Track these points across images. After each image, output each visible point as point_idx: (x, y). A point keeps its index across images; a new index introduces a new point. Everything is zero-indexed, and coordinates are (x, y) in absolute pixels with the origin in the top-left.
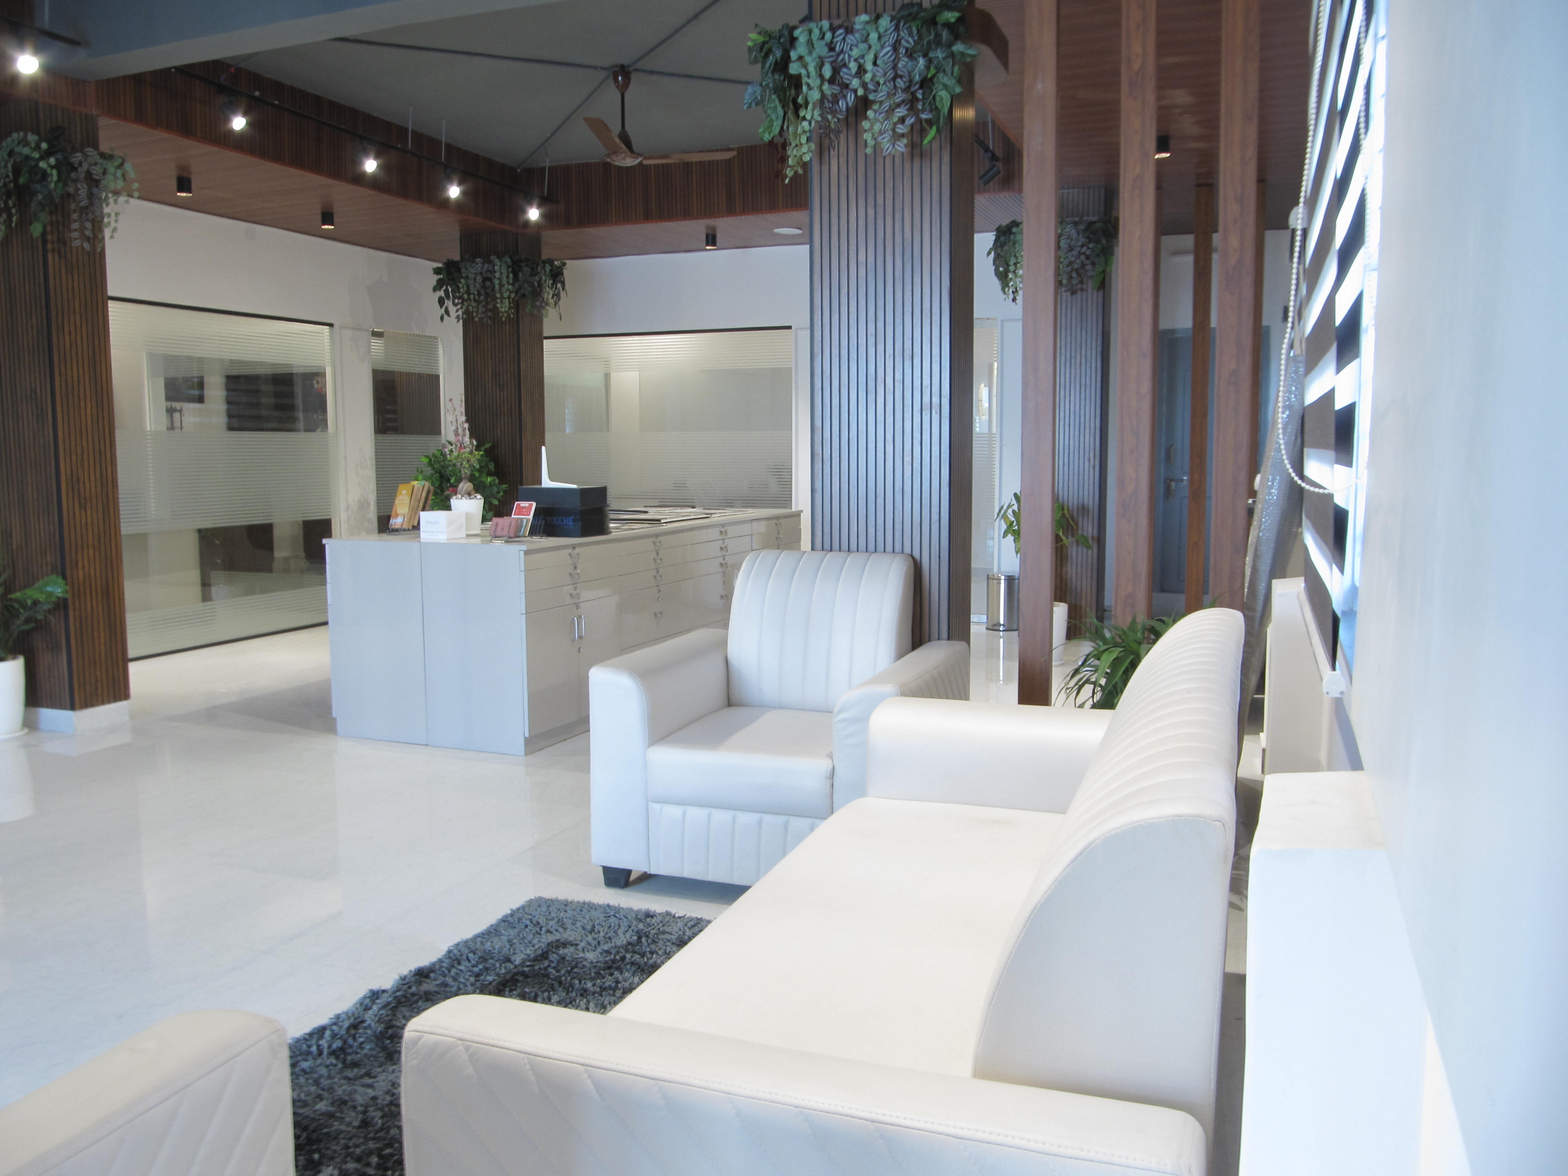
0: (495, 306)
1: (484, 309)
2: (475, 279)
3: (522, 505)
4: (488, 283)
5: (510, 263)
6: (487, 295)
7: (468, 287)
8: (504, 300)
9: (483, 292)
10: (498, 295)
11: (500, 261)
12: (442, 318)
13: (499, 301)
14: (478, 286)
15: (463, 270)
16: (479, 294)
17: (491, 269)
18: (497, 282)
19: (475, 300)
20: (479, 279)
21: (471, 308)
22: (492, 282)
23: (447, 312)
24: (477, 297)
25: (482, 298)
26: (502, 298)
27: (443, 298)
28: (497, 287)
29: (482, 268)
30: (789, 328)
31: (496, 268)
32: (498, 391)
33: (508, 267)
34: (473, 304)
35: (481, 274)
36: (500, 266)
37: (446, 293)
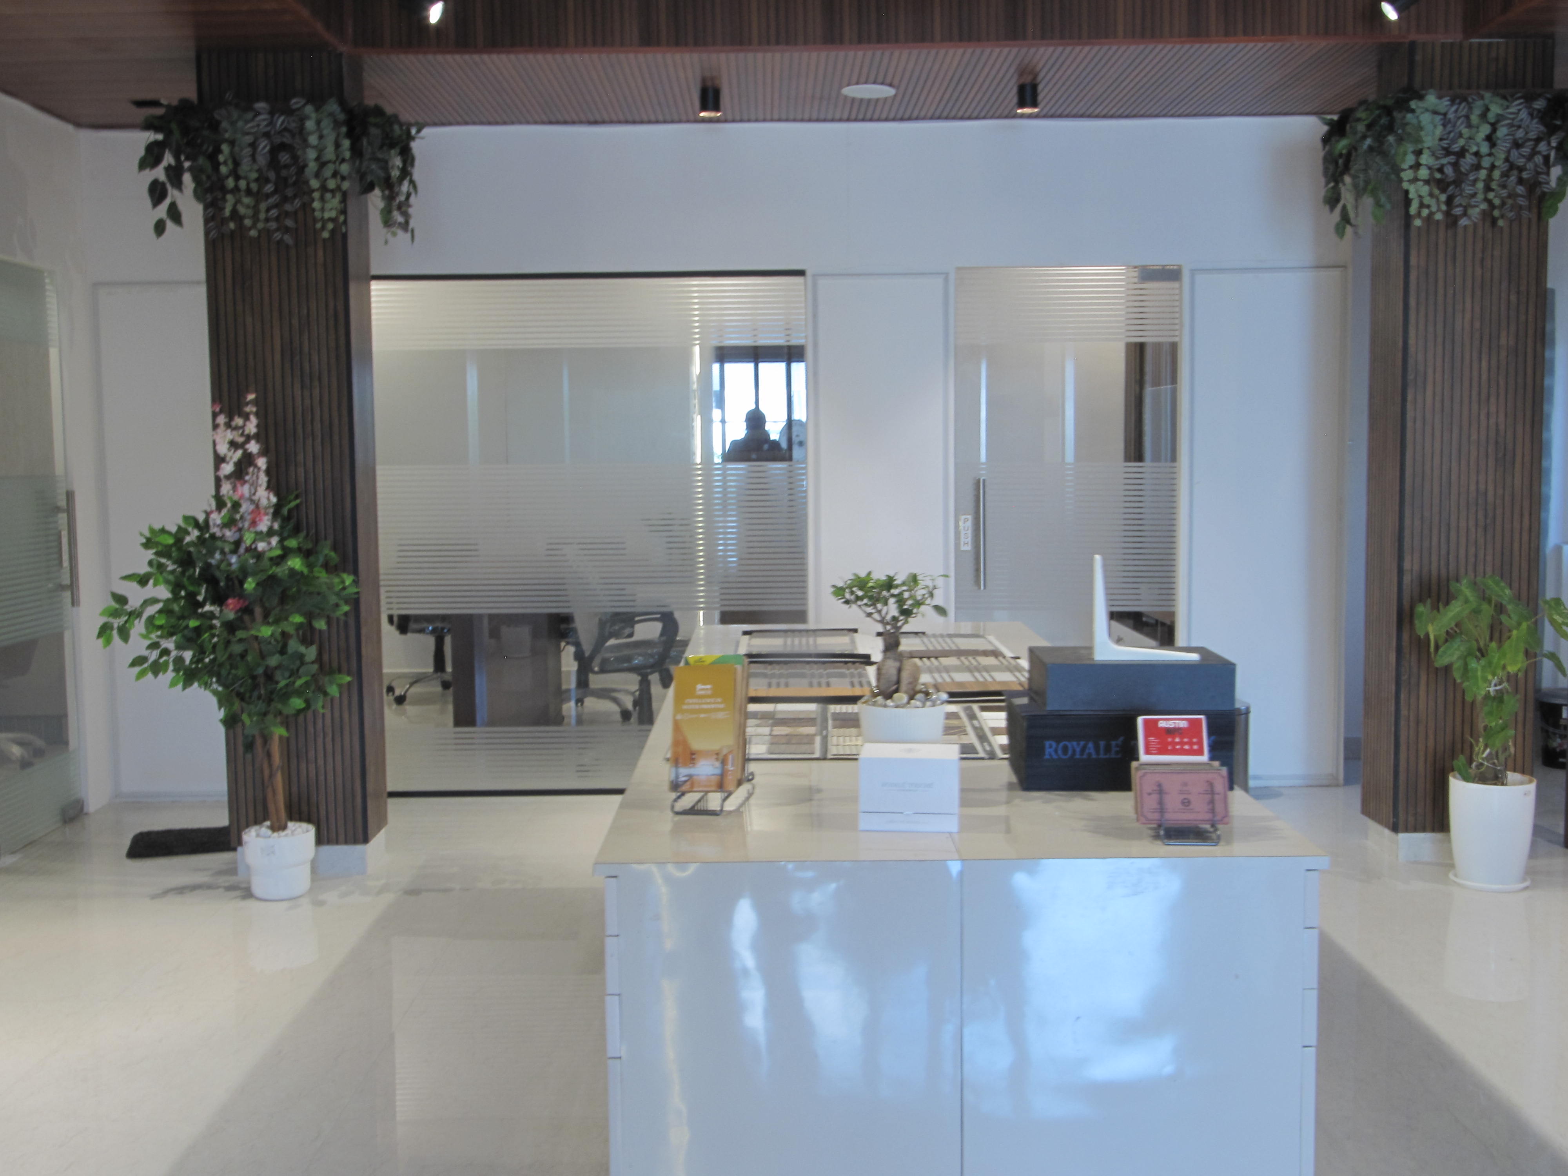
0: (306, 207)
1: (274, 213)
2: (253, 145)
3: (1162, 724)
4: (284, 158)
5: (342, 117)
6: (281, 184)
7: (236, 163)
8: (328, 196)
9: (272, 175)
10: (314, 184)
11: (317, 109)
12: (160, 228)
13: (316, 195)
14: (262, 161)
15: (224, 124)
16: (262, 180)
17: (293, 125)
18: (312, 154)
19: (249, 192)
20: (264, 146)
21: (242, 210)
22: (295, 158)
23: (175, 214)
24: (254, 186)
25: (269, 188)
26: (324, 189)
27: (163, 184)
28: (312, 166)
29: (271, 123)
30: (801, 273)
31: (310, 125)
32: (297, 386)
33: (337, 124)
34: (247, 200)
35: (267, 135)
36: (318, 122)
37: (175, 175)
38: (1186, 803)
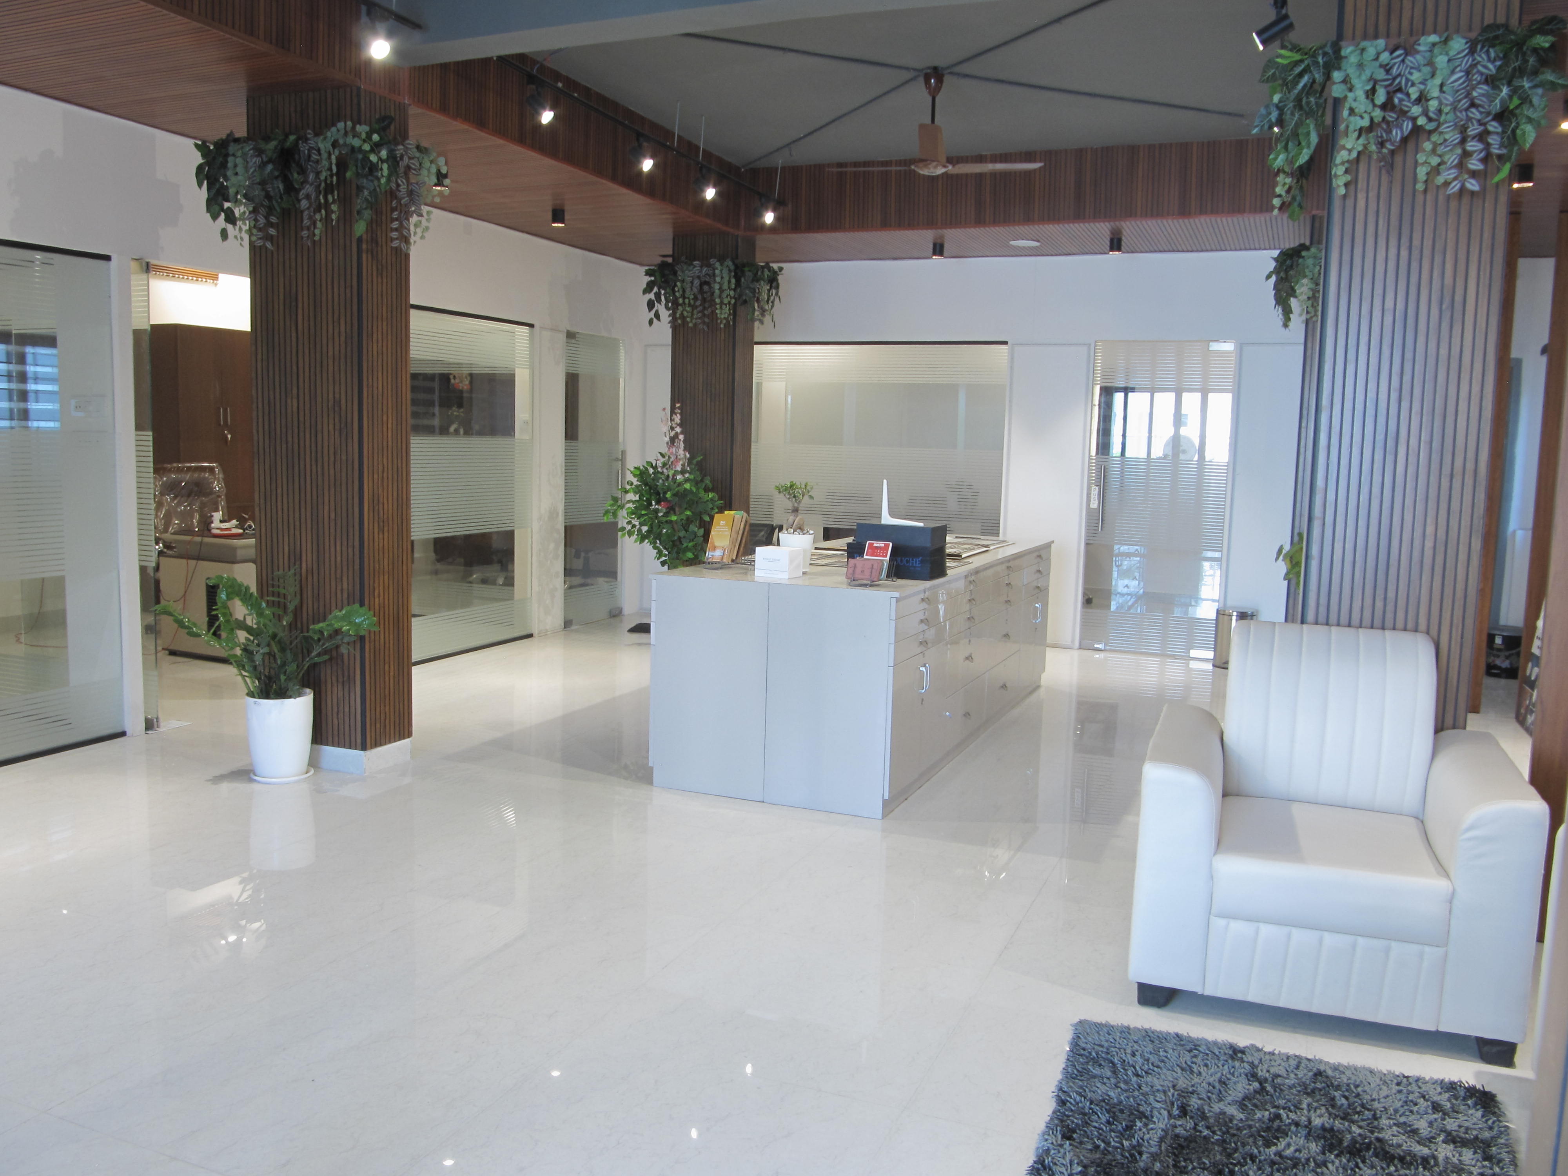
0: (713, 312)
1: (700, 315)
2: (692, 283)
3: (875, 545)
4: (706, 288)
5: (732, 268)
6: (704, 300)
7: (684, 291)
8: (724, 306)
9: (700, 297)
10: (718, 301)
11: (721, 265)
12: (651, 322)
13: (718, 306)
14: (695, 290)
15: (679, 273)
16: (696, 299)
17: (711, 272)
18: (717, 287)
19: (690, 305)
20: (697, 282)
21: (685, 314)
22: (710, 287)
23: (657, 316)
24: (692, 302)
25: (698, 303)
26: (722, 303)
27: (653, 301)
28: (717, 292)
29: (701, 272)
30: (1005, 343)
31: (717, 272)
32: (709, 400)
33: (730, 271)
34: (688, 309)
35: (699, 277)
36: (721, 271)
37: (658, 296)
38: (863, 571)
